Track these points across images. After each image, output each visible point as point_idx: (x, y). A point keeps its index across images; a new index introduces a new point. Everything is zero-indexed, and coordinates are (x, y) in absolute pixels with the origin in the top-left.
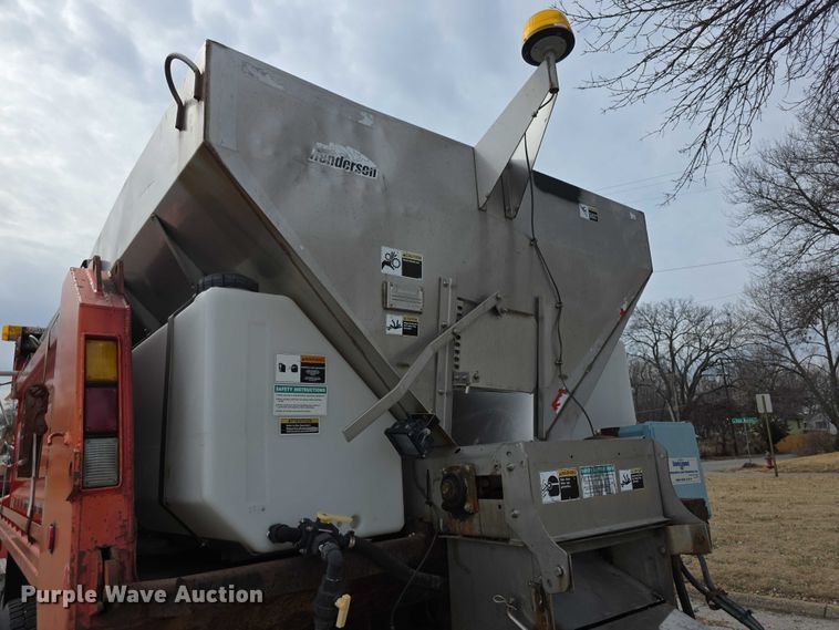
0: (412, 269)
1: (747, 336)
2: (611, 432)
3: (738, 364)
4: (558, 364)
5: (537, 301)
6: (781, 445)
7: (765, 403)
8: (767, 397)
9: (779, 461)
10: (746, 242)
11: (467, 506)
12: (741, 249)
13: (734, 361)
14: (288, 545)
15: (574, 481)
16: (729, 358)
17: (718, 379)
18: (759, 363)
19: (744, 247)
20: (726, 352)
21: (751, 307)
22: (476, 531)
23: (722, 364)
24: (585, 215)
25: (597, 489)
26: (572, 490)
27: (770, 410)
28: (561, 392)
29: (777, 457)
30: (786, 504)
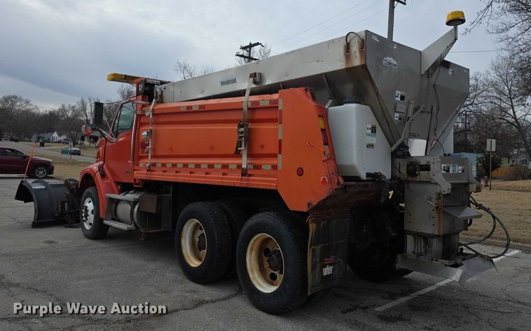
0: (402, 98)
1: (486, 97)
2: (449, 155)
3: (477, 116)
4: (435, 130)
5: (432, 107)
6: (495, 173)
7: (491, 145)
8: (494, 141)
9: (494, 183)
10: (498, 32)
11: (417, 173)
12: (495, 36)
13: (475, 113)
14: (370, 178)
15: (449, 168)
16: (471, 111)
17: (460, 125)
18: (490, 117)
19: (497, 35)
20: (470, 107)
21: (493, 76)
22: (418, 180)
23: (466, 115)
24: (450, 73)
25: (453, 171)
26: (448, 171)
27: (494, 150)
28: (435, 140)
29: (492, 180)
30: (495, 203)
